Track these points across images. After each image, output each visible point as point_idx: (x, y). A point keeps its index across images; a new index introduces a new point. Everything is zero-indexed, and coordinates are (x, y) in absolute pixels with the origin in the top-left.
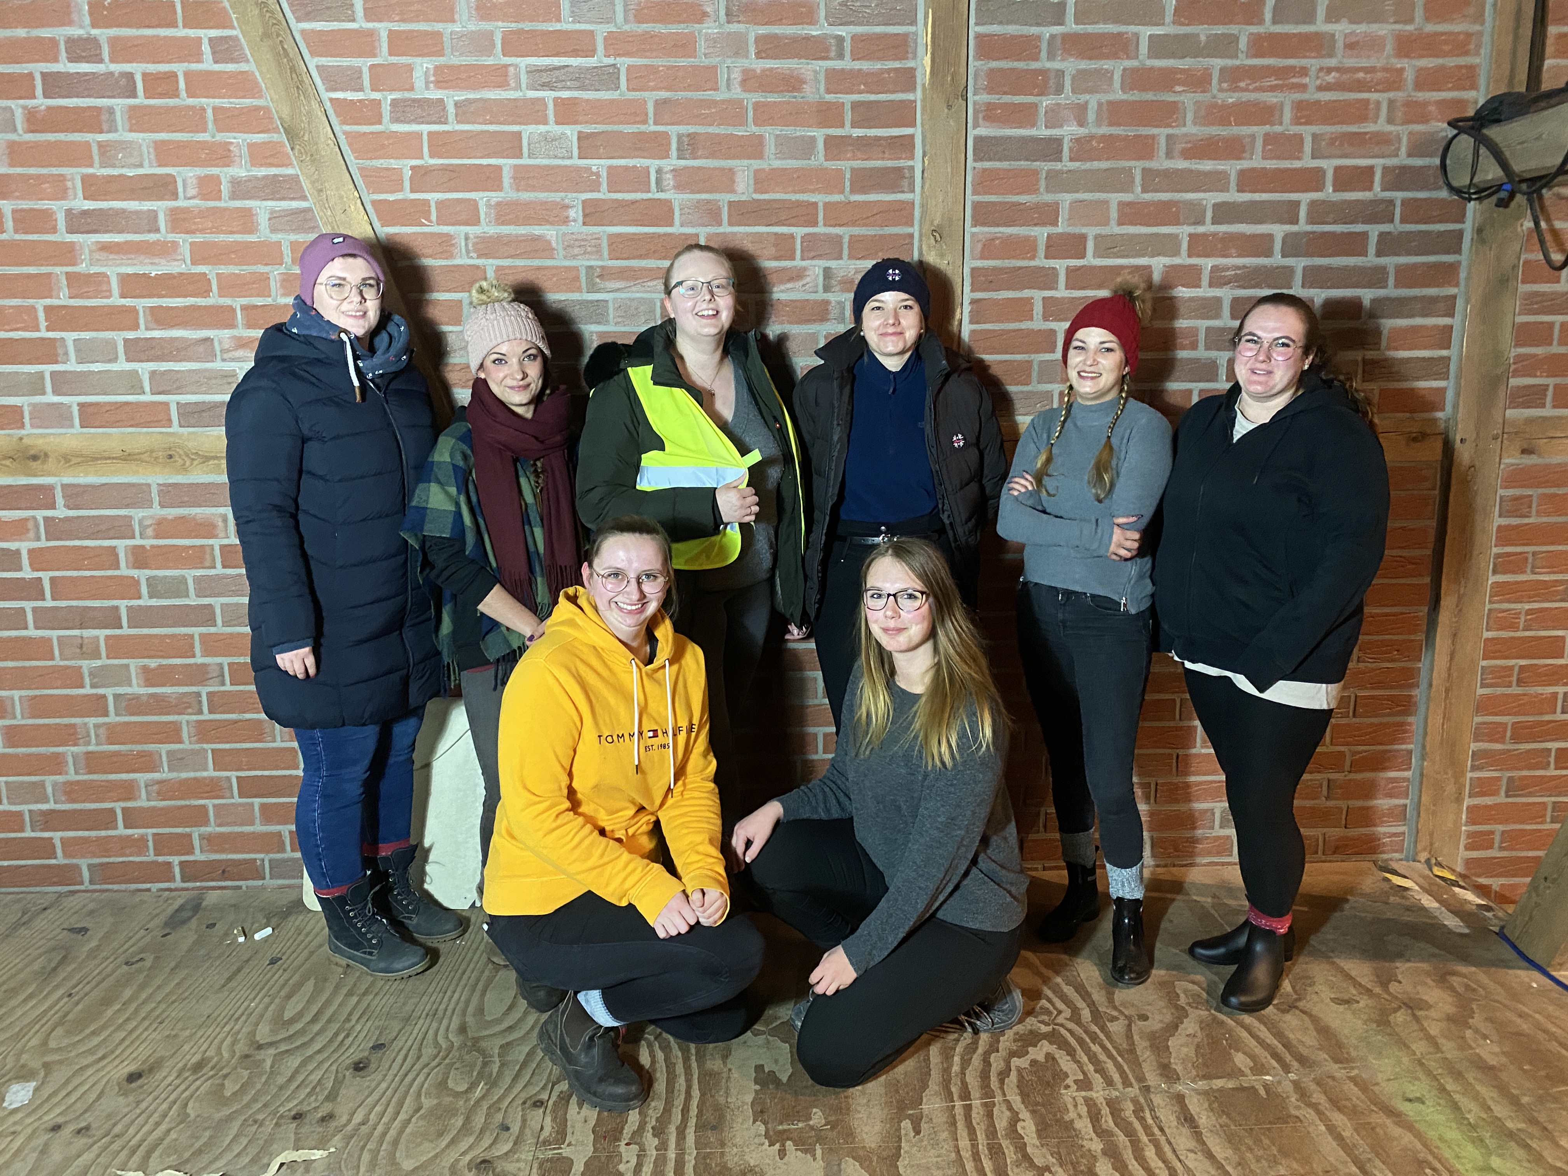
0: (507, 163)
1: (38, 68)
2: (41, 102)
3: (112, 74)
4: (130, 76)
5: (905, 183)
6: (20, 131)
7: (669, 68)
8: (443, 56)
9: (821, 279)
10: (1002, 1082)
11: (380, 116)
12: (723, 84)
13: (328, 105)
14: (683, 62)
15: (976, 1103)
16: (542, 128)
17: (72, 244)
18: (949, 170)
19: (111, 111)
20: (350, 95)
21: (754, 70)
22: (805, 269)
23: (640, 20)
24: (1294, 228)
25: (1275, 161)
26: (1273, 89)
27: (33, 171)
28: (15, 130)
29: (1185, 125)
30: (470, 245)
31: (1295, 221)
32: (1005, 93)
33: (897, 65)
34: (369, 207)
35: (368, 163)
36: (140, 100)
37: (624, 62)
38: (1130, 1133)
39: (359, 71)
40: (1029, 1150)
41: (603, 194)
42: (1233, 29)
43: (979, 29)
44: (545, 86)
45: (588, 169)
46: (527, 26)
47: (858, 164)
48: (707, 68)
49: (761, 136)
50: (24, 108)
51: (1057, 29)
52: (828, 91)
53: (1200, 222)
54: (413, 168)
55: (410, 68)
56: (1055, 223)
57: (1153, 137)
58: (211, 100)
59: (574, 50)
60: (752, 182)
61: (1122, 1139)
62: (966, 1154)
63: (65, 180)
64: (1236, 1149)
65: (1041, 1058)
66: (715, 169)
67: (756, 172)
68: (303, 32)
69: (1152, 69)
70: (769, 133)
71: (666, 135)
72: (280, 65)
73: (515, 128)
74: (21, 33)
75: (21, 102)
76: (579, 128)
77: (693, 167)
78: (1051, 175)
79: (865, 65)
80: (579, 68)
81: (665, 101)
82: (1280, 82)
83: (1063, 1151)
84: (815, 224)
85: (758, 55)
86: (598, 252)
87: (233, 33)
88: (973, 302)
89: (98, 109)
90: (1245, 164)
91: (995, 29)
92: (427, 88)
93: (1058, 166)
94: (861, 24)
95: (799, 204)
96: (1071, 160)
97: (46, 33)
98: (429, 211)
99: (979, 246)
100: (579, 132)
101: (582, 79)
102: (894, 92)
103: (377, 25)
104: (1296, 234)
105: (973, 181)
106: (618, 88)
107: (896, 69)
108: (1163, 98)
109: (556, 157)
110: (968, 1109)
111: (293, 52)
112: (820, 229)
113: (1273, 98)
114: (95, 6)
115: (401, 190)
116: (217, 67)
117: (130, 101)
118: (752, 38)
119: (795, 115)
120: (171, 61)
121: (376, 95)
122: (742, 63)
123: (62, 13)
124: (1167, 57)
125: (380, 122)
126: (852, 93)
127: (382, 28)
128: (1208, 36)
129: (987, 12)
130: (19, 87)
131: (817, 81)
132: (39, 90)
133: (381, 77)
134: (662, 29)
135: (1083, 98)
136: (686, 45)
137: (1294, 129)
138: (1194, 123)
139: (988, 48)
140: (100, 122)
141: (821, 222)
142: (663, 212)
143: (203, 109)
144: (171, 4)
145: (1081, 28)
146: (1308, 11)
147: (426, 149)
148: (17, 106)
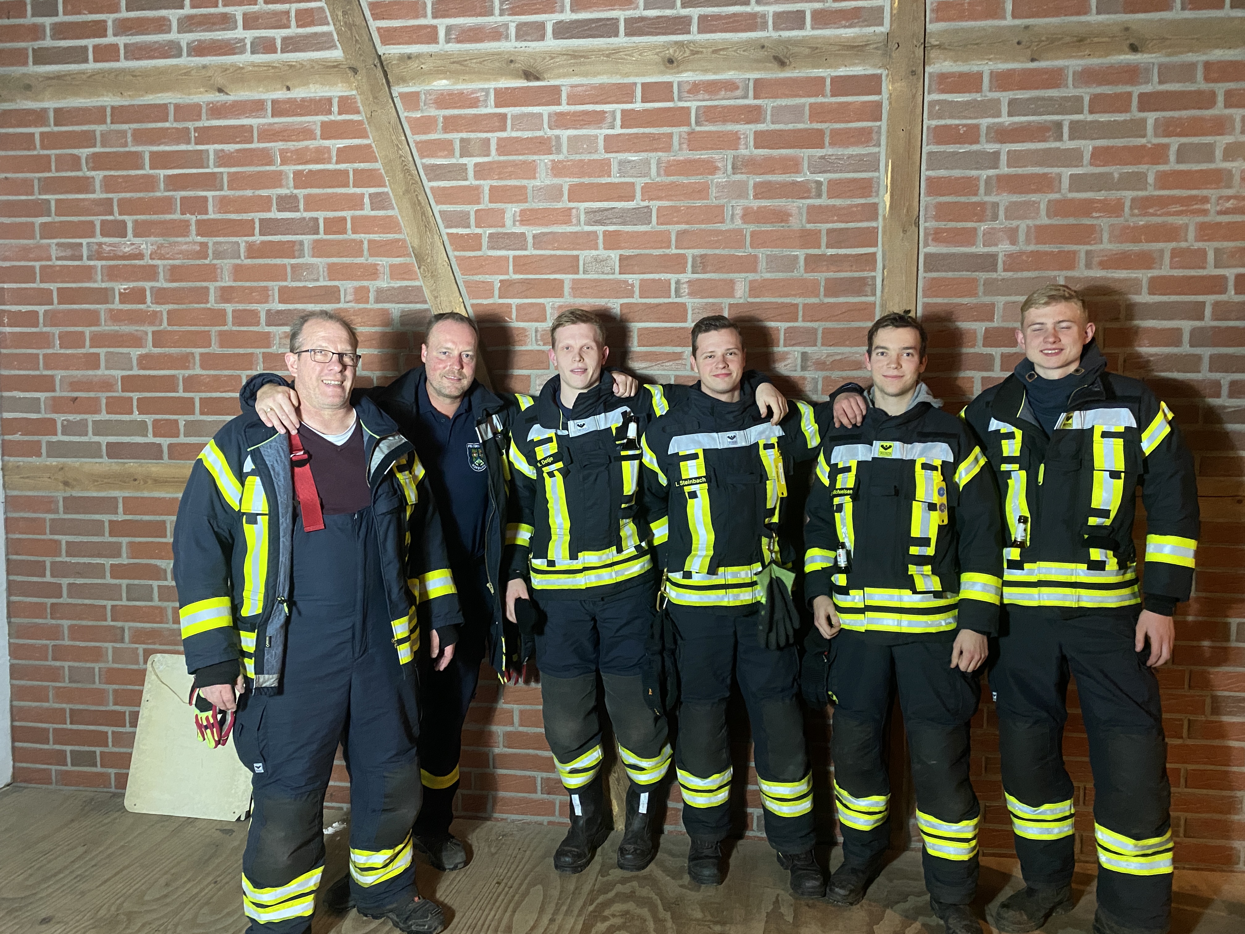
0: (567, 278)
1: (257, 216)
2: (258, 238)
3: (304, 219)
4: (316, 220)
5: (868, 289)
6: (243, 258)
7: (688, 208)
8: (526, 202)
9: (800, 360)
11: (481, 244)
12: (728, 218)
13: (445, 238)
14: (698, 203)
16: (594, 253)
17: (269, 333)
18: (904, 278)
19: (301, 243)
20: (461, 231)
21: (752, 208)
22: (787, 353)
23: (668, 174)
24: (1200, 324)
25: (1181, 270)
26: (1178, 213)
27: (248, 284)
28: (239, 257)
29: (1101, 243)
30: (539, 336)
31: (1201, 318)
32: (951, 220)
33: (862, 201)
34: (469, 309)
35: (471, 277)
36: (321, 236)
37: (655, 204)
39: (468, 214)
41: (636, 299)
42: (1142, 168)
43: (931, 173)
44: (598, 222)
45: (626, 282)
46: (586, 180)
47: (831, 275)
48: (717, 206)
49: (756, 256)
50: (247, 242)
51: (991, 172)
52: (809, 222)
53: (1117, 318)
54: (501, 281)
55: (503, 212)
56: (991, 320)
57: (1074, 253)
58: (367, 236)
59: (619, 197)
60: (747, 290)
63: (268, 290)
66: (720, 280)
67: (751, 282)
68: (432, 188)
69: (1072, 200)
70: (762, 253)
71: (684, 256)
72: (415, 211)
73: (575, 253)
74: (249, 193)
75: (246, 238)
76: (621, 252)
77: (703, 279)
78: (987, 282)
79: (838, 202)
80: (623, 210)
81: (685, 232)
82: (1184, 208)
84: (796, 320)
85: (756, 197)
87: (385, 190)
89: (294, 242)
90: (1155, 273)
91: (942, 173)
92: (514, 225)
93: (994, 275)
94: (835, 172)
95: (784, 305)
96: (1005, 270)
97: (264, 193)
98: (511, 312)
100: (621, 255)
101: (624, 217)
102: (861, 221)
103: (482, 182)
104: (1202, 329)
105: (923, 288)
107: (862, 204)
108: (1083, 222)
109: (603, 273)
111: (424, 202)
112: (799, 324)
113: (1180, 221)
114: (297, 174)
115: (493, 297)
116: (373, 213)
117: (315, 237)
118: (751, 183)
119: (783, 240)
120: (343, 210)
121: (479, 231)
122: (743, 202)
123: (276, 180)
124: (1085, 191)
125: (480, 249)
126: (827, 222)
127: (486, 184)
128: (1120, 174)
129: (935, 160)
130: (245, 228)
131: (800, 214)
132: (257, 230)
133: (482, 218)
134: (685, 180)
135: (1015, 223)
136: (702, 191)
137: (1200, 245)
138: (1110, 242)
139: (936, 187)
140: (294, 251)
141: (800, 319)
142: (679, 312)
143: (361, 242)
144: (346, 172)
145: (1012, 171)
146: (1207, 153)
147: (511, 268)
148: (242, 241)
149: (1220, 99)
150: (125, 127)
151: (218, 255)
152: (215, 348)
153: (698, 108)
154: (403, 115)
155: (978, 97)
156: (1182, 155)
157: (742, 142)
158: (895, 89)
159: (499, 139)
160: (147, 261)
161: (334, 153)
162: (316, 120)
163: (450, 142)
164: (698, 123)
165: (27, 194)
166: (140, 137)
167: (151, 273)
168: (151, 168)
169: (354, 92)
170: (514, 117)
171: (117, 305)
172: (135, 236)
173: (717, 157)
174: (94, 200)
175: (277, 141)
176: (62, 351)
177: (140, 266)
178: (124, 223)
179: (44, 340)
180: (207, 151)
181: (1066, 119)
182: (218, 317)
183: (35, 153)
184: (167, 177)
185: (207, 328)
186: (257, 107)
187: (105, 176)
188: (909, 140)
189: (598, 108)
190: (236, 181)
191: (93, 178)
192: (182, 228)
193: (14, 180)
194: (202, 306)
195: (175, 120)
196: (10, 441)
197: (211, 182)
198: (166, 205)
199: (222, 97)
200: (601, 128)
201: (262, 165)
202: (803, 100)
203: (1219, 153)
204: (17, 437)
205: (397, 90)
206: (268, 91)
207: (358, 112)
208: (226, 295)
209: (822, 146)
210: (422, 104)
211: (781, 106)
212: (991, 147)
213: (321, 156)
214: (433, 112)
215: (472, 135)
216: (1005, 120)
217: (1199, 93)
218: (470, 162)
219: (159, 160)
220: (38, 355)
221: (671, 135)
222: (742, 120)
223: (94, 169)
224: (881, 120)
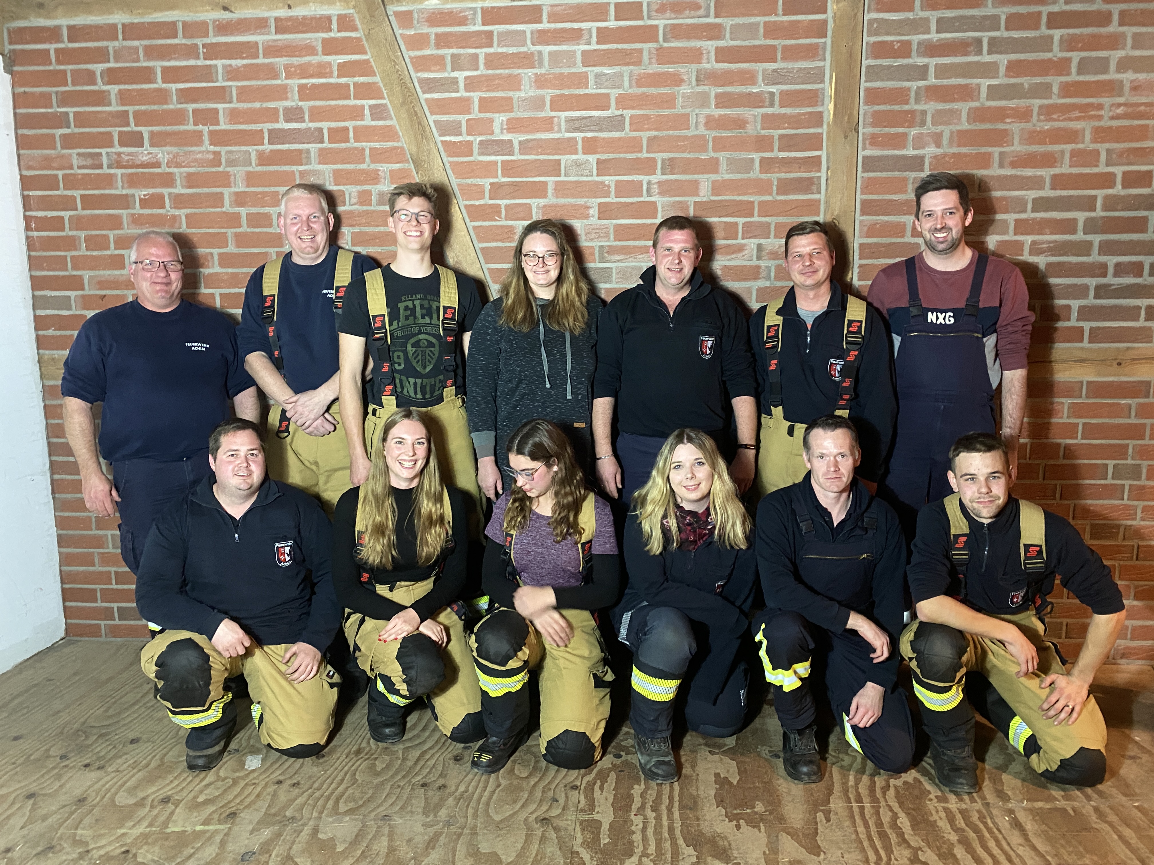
0: (551, 180)
1: (266, 127)
2: (267, 147)
3: (310, 129)
4: (320, 130)
5: (814, 188)
6: (254, 165)
7: (657, 116)
8: (512, 112)
9: (755, 251)
10: (884, 794)
11: (472, 150)
12: (693, 126)
14: (667, 112)
15: (867, 805)
16: (574, 157)
18: (845, 180)
19: (308, 151)
20: (453, 139)
21: (714, 116)
22: (744, 245)
23: (639, 86)
24: (1093, 214)
25: (1077, 168)
26: (1078, 119)
27: (260, 189)
28: (251, 164)
29: (1013, 145)
31: (1093, 209)
32: (885, 127)
33: (809, 110)
34: (463, 209)
35: (464, 181)
36: (326, 145)
37: (628, 113)
38: (977, 831)
39: (460, 123)
40: (906, 836)
41: (612, 199)
42: (1048, 79)
43: (869, 85)
44: (577, 130)
45: (602, 183)
46: (566, 92)
47: (782, 175)
48: (682, 115)
49: (717, 160)
50: (257, 151)
51: (921, 83)
52: (763, 128)
53: (1024, 211)
54: (491, 184)
55: (491, 121)
57: (990, 154)
58: (368, 144)
59: (597, 107)
60: (710, 189)
61: (972, 835)
62: (863, 836)
64: (1053, 846)
65: (910, 780)
66: (686, 181)
67: (714, 182)
68: (426, 100)
69: (989, 108)
70: (722, 156)
71: (654, 160)
72: (411, 121)
73: (557, 157)
74: (257, 105)
75: (256, 147)
76: (598, 156)
77: (671, 180)
79: (788, 111)
80: (599, 118)
81: (655, 138)
82: (1083, 114)
83: (930, 839)
84: (752, 215)
85: (717, 106)
86: (607, 236)
87: (384, 102)
88: (860, 266)
89: (300, 151)
90: (1057, 171)
91: (879, 84)
92: (502, 133)
94: (787, 84)
95: (741, 202)
97: (272, 105)
98: (500, 212)
99: (865, 229)
100: (598, 159)
101: (599, 124)
102: (808, 127)
103: (472, 94)
104: (1094, 219)
105: (861, 186)
106: (624, 130)
107: (810, 113)
108: (998, 127)
109: (582, 175)
110: (862, 809)
111: (420, 113)
112: (756, 219)
113: (1077, 125)
114: (302, 88)
115: (484, 198)
116: (373, 123)
117: (320, 145)
118: (713, 95)
119: (741, 144)
120: (344, 121)
121: (470, 138)
122: (706, 111)
123: (282, 93)
124: (1000, 99)
125: (471, 155)
126: (779, 129)
127: (475, 96)
128: (1030, 85)
129: (873, 73)
130: (255, 138)
131: (755, 121)
132: (266, 140)
133: (473, 127)
134: (654, 91)
135: (940, 128)
136: (669, 101)
137: (1093, 146)
138: (1020, 143)
139: (874, 97)
140: (301, 159)
141: (756, 214)
142: (650, 209)
143: (363, 149)
144: (347, 86)
145: (938, 82)
146: (1103, 65)
147: (500, 172)
148: (253, 150)
149: (1116, 17)
150: (136, 43)
151: (231, 163)
152: (232, 248)
153: (665, 26)
154: (398, 32)
155: (910, 15)
156: (1083, 67)
157: (705, 56)
158: (838, 9)
159: (487, 55)
160: (164, 169)
161: (335, 68)
162: (316, 38)
163: (442, 57)
164: (665, 40)
165: (46, 107)
166: (151, 53)
167: (168, 180)
168: (163, 82)
169: (351, 11)
170: (500, 34)
171: (138, 210)
172: (152, 145)
173: (683, 70)
174: (110, 113)
175: (281, 56)
176: (88, 253)
177: (158, 174)
178: (141, 134)
179: (71, 243)
180: (216, 66)
181: (985, 36)
182: (234, 220)
183: (51, 68)
184: (179, 91)
185: (223, 230)
186: (261, 24)
187: (120, 90)
188: (851, 56)
189: (576, 25)
190: (244, 94)
191: (109, 91)
192: (196, 138)
193: (33, 94)
194: (218, 210)
195: (184, 37)
196: (44, 336)
197: (221, 95)
198: (179, 117)
199: (226, 16)
200: (578, 44)
201: (268, 79)
202: (758, 19)
203: (1113, 67)
204: (51, 332)
205: (391, 9)
206: (270, 9)
207: (356, 29)
208: (240, 199)
209: (775, 61)
210: (415, 22)
211: (738, 25)
212: (921, 61)
213: (322, 70)
214: (425, 30)
215: (462, 51)
216: (934, 36)
217: (1099, 13)
218: (461, 75)
219: (170, 74)
220: (66, 257)
221: (641, 51)
222: (705, 37)
223: (109, 83)
224: (826, 37)
